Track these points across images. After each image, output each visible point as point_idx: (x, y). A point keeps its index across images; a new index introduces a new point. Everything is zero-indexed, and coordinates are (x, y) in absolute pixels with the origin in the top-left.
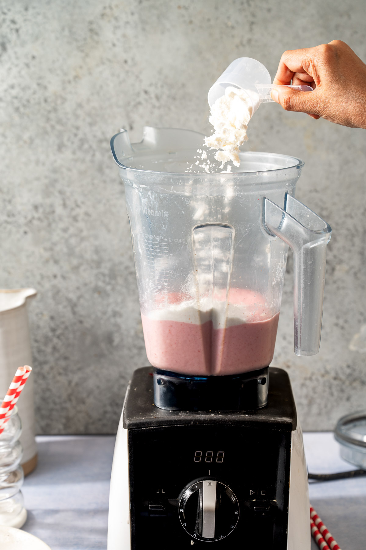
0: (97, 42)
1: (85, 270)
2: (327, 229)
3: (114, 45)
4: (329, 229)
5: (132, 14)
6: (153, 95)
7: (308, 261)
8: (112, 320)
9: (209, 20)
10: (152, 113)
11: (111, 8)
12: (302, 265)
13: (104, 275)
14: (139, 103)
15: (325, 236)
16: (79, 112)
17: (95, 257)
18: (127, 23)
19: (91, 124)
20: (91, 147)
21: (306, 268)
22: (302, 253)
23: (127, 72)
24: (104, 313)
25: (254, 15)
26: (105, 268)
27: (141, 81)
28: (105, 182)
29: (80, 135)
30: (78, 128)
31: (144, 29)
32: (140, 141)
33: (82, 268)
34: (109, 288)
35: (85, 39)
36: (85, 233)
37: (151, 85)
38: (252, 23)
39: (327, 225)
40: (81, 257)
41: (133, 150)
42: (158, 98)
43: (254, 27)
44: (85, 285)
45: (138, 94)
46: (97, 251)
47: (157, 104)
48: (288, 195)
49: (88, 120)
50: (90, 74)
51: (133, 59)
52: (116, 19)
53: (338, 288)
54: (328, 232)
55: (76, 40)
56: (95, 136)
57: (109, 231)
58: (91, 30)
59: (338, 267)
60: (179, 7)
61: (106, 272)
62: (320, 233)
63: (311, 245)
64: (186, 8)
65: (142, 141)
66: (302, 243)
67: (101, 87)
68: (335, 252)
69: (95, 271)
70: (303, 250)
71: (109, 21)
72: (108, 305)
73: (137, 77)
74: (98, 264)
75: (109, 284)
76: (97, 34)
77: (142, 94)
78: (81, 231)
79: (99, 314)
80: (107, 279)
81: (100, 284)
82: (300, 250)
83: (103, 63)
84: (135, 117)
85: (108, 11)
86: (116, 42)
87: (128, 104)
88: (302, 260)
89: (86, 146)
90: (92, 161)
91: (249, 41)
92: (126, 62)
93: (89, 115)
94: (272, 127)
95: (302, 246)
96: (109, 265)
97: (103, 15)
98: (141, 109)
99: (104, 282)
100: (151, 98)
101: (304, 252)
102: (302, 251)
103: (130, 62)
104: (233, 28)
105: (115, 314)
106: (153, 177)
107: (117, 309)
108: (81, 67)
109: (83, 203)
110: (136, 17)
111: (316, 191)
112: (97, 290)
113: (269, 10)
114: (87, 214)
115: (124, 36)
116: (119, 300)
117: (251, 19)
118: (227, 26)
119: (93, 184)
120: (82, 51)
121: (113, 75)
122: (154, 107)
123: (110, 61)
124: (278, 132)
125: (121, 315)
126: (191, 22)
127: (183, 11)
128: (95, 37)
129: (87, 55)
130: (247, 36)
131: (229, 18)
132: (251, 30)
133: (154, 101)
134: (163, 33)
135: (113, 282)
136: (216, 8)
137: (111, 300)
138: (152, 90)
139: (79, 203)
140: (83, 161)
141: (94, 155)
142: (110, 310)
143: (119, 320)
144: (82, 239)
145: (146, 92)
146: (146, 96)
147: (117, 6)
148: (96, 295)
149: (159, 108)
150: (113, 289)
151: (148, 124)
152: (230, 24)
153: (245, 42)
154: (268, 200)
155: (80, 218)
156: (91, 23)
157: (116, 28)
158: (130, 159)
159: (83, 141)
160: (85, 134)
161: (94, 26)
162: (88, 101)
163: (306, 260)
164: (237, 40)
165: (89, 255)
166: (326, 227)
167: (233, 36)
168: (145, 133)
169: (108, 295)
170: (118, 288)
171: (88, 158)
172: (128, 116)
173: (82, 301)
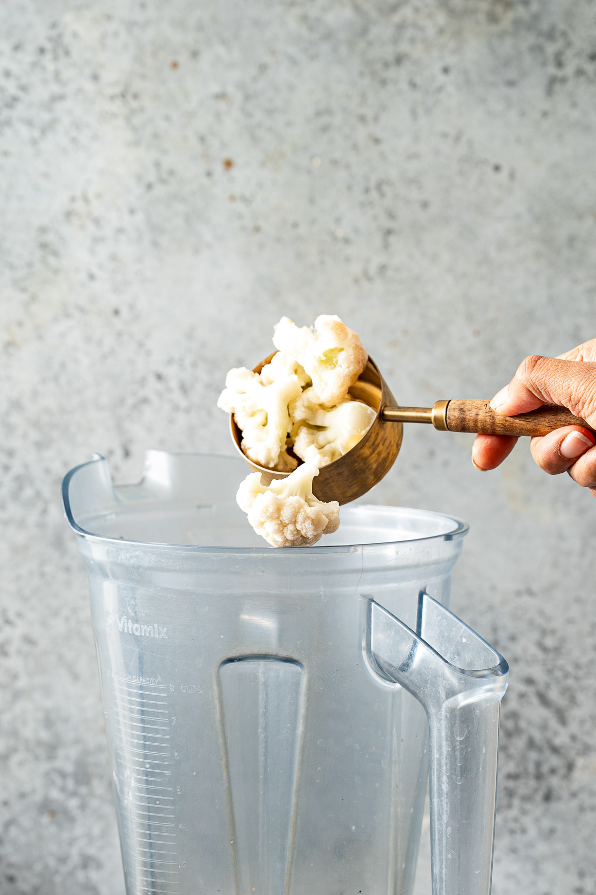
0: (56, 272)
1: (21, 764)
2: (499, 666)
3: (92, 277)
4: (504, 667)
5: (132, 212)
6: (174, 384)
7: (457, 735)
8: (81, 876)
9: (295, 225)
10: (171, 421)
11: (86, 199)
12: (444, 743)
13: (63, 775)
14: (145, 401)
15: (494, 681)
16: (15, 418)
17: (44, 735)
18: (121, 230)
19: (40, 446)
20: (38, 494)
21: (454, 749)
22: (443, 718)
23: (119, 334)
24: (63, 860)
25: (391, 216)
26: (66, 760)
27: (148, 353)
28: (68, 569)
29: (17, 468)
30: (11, 454)
31: (155, 244)
32: (136, 481)
33: (15, 759)
34: (73, 803)
35: (30, 265)
36: (22, 682)
37: (170, 362)
38: (389, 232)
39: (500, 659)
40: (14, 733)
41: (116, 499)
42: (184, 389)
43: (392, 239)
44: (22, 796)
45: (143, 381)
46: (48, 722)
47: (183, 403)
48: (425, 597)
49: (34, 435)
50: (40, 337)
51: (132, 307)
52: (97, 222)
53: (582, 809)
54: (500, 673)
55: (12, 267)
56: (47, 471)
57: (76, 677)
58: (43, 246)
59: (580, 762)
60: (232, 198)
61: (69, 768)
62: (483, 677)
63: (462, 700)
64: (246, 200)
65: (143, 481)
66: (443, 695)
67: (63, 366)
68: (574, 727)
69: (44, 766)
70: (446, 712)
71: (83, 227)
72: (72, 842)
73: (141, 345)
74: (51, 749)
75: (74, 794)
76: (56, 254)
77: (152, 380)
78: (15, 677)
79: (52, 862)
80: (70, 784)
81: (55, 794)
82: (439, 711)
83: (68, 315)
84: (135, 429)
85: (79, 206)
86: (96, 271)
87: (122, 401)
88: (443, 734)
89: (28, 492)
90: (41, 525)
91: (383, 268)
92: (116, 312)
93: (36, 424)
94: (432, 454)
95: (443, 702)
96: (73, 752)
97: (69, 215)
98: (148, 413)
99: (63, 789)
100: (169, 390)
101: (448, 716)
102: (443, 713)
103: (125, 312)
104: (347, 241)
105: (87, 862)
106: (137, 553)
107: (92, 851)
108: (20, 324)
109: (19, 615)
110: (140, 217)
111: (530, 593)
112: (48, 808)
113: (425, 205)
114: (28, 640)
115: (114, 258)
116: (96, 830)
117: (387, 223)
118: (334, 238)
119: (42, 575)
120: (24, 290)
121: (88, 339)
122: (176, 408)
123: (82, 310)
124: (446, 463)
125: (99, 866)
126: (257, 229)
127: (240, 207)
128: (52, 260)
129: (34, 298)
130: (378, 259)
131: (338, 220)
132: (386, 245)
133: (177, 396)
134: (196, 251)
135: (83, 790)
136: (312, 201)
137: (78, 830)
138: (173, 373)
139: (11, 615)
140: (21, 524)
141: (44, 512)
142: (75, 854)
143: (94, 875)
144: (17, 695)
145: (159, 377)
146: (159, 386)
147: (99, 196)
148: (45, 819)
149: (187, 411)
150: (83, 807)
151: (162, 445)
152: (340, 233)
153: (373, 270)
154: (376, 605)
155: (12, 649)
156: (43, 230)
157: (97, 240)
158: (108, 518)
159: (21, 481)
160: (26, 466)
161: (50, 238)
162: (35, 394)
163: (452, 733)
164: (356, 268)
165: (31, 731)
166: (498, 662)
167: (347, 260)
168: (147, 463)
169: (72, 820)
170: (94, 803)
171: (33, 517)
172: (119, 428)
173: (13, 832)
